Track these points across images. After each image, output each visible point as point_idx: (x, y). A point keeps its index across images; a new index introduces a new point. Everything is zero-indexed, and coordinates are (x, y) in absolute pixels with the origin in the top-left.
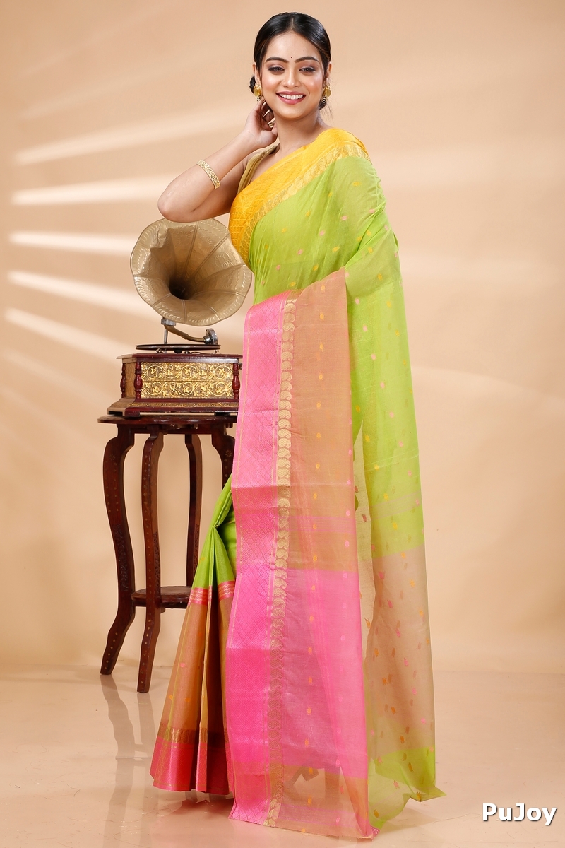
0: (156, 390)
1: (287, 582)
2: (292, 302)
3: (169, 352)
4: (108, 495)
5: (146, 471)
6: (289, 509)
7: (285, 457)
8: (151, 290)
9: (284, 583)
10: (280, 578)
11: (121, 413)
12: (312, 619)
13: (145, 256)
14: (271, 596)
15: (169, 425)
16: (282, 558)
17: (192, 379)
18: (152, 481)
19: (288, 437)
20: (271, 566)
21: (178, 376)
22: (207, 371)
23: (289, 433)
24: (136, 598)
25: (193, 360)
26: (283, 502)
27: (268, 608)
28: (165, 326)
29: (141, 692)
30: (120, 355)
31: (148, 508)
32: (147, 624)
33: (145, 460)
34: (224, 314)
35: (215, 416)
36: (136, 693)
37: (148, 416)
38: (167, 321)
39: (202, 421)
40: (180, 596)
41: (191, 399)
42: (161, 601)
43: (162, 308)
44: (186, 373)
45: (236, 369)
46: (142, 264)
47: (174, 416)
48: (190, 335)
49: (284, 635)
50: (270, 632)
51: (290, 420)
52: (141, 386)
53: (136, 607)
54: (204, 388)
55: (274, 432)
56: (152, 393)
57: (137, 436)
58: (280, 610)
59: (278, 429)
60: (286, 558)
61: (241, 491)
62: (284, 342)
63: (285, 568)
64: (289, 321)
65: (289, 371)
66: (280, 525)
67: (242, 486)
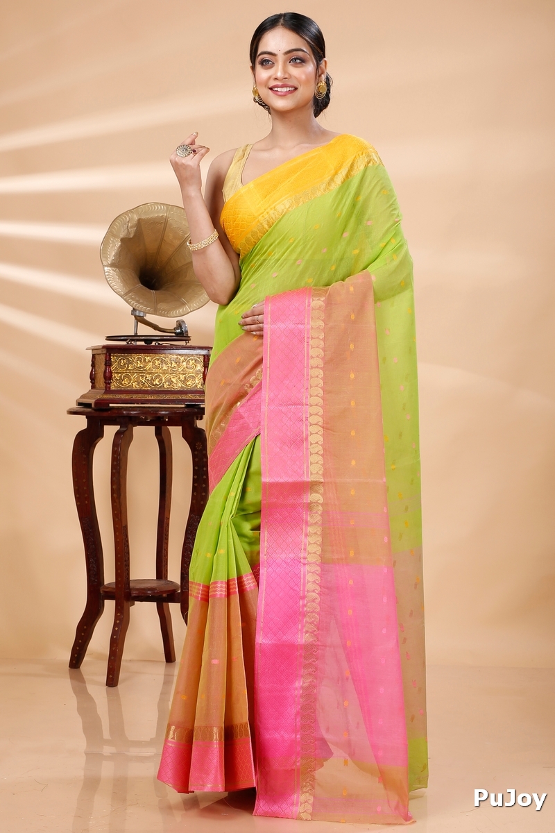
0: (125, 382)
1: (321, 577)
2: (319, 300)
3: (139, 343)
4: (77, 488)
5: (115, 463)
6: (322, 505)
7: (317, 453)
8: (121, 280)
9: (318, 578)
10: (313, 573)
11: (91, 404)
12: (350, 612)
13: (115, 246)
14: (304, 591)
15: (139, 417)
16: (315, 553)
17: (163, 371)
18: (121, 474)
19: (320, 433)
20: (302, 560)
21: (147, 367)
22: (178, 362)
23: (321, 429)
24: (104, 591)
25: (163, 351)
26: (315, 497)
27: (301, 602)
28: (135, 316)
29: (109, 686)
30: (90, 346)
31: (117, 501)
32: (116, 618)
33: (114, 452)
34: (195, 305)
35: (185, 408)
36: (105, 687)
37: (118, 408)
38: (137, 312)
39: (172, 413)
40: (150, 589)
41: (161, 391)
42: (130, 594)
43: (132, 298)
44: (156, 364)
45: (206, 360)
46: (112, 254)
47: (144, 407)
48: (161, 326)
49: (318, 629)
50: (303, 627)
51: (322, 416)
52: (110, 378)
53: (105, 601)
54: (174, 380)
55: (305, 427)
56: (122, 385)
57: (106, 427)
58: (314, 604)
59: (309, 424)
60: (319, 553)
61: (272, 485)
62: (312, 338)
63: (317, 562)
64: (318, 318)
65: (320, 368)
66: (311, 520)
67: (273, 481)
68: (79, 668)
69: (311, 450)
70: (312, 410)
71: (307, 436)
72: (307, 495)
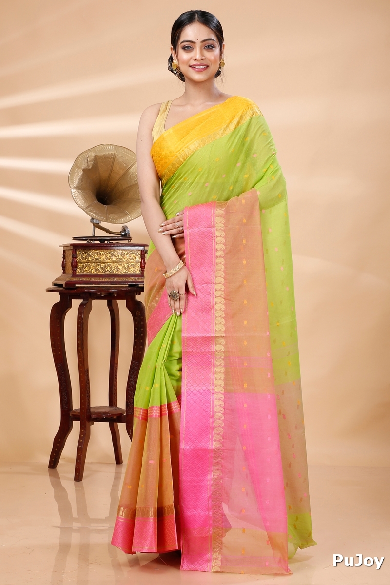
0: (86, 269)
1: (224, 402)
2: (221, 210)
3: (96, 242)
4: (53, 343)
5: (80, 325)
6: (224, 352)
7: (220, 317)
8: (83, 198)
9: (222, 403)
10: (219, 399)
11: (63, 285)
12: (245, 426)
13: (79, 174)
14: (213, 412)
15: (96, 293)
16: (220, 386)
17: (112, 261)
18: (84, 333)
19: (222, 303)
20: (211, 391)
21: (102, 259)
22: (123, 255)
23: (223, 300)
24: (73, 415)
25: (112, 248)
26: (219, 347)
27: (211, 420)
28: (93, 223)
29: (77, 481)
30: (61, 244)
31: (81, 352)
32: (81, 433)
33: (79, 318)
34: (134, 215)
35: (128, 287)
36: (73, 482)
37: (82, 288)
38: (95, 220)
39: (119, 291)
40: (104, 413)
41: (111, 275)
42: (90, 416)
43: (91, 211)
44: (108, 257)
45: (143, 254)
46: (77, 180)
47: (100, 287)
48: (111, 230)
49: (223, 438)
50: (212, 437)
51: (224, 291)
52: (76, 266)
53: (74, 421)
54: (120, 268)
55: (212, 299)
56: (84, 271)
57: (73, 301)
58: (220, 421)
59: (215, 297)
60: (223, 385)
61: (189, 339)
62: (217, 237)
63: (222, 392)
64: (220, 223)
65: (222, 257)
66: (217, 363)
67: (190, 336)
68: (55, 468)
69: (216, 315)
70: (217, 287)
71: (214, 305)
72: (213, 346)
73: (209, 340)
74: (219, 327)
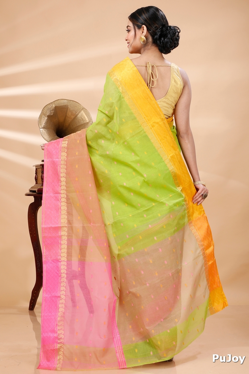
1: (67, 267)
4: (30, 229)
6: (67, 236)
7: (64, 214)
8: (48, 134)
10: (64, 265)
11: (36, 191)
12: (79, 282)
13: (45, 119)
14: (60, 273)
16: (64, 257)
20: (59, 260)
23: (66, 204)
26: (63, 233)
27: (59, 278)
30: (34, 165)
46: (43, 123)
49: (66, 289)
51: (66, 198)
55: (60, 203)
58: (64, 279)
59: (61, 202)
60: (66, 256)
61: (46, 228)
62: (62, 164)
63: (65, 261)
64: (64, 156)
65: (65, 177)
66: (62, 242)
67: (46, 227)
68: (33, 310)
69: (62, 213)
70: (62, 196)
71: (60, 207)
72: (60, 232)
73: (58, 229)
74: (63, 220)
